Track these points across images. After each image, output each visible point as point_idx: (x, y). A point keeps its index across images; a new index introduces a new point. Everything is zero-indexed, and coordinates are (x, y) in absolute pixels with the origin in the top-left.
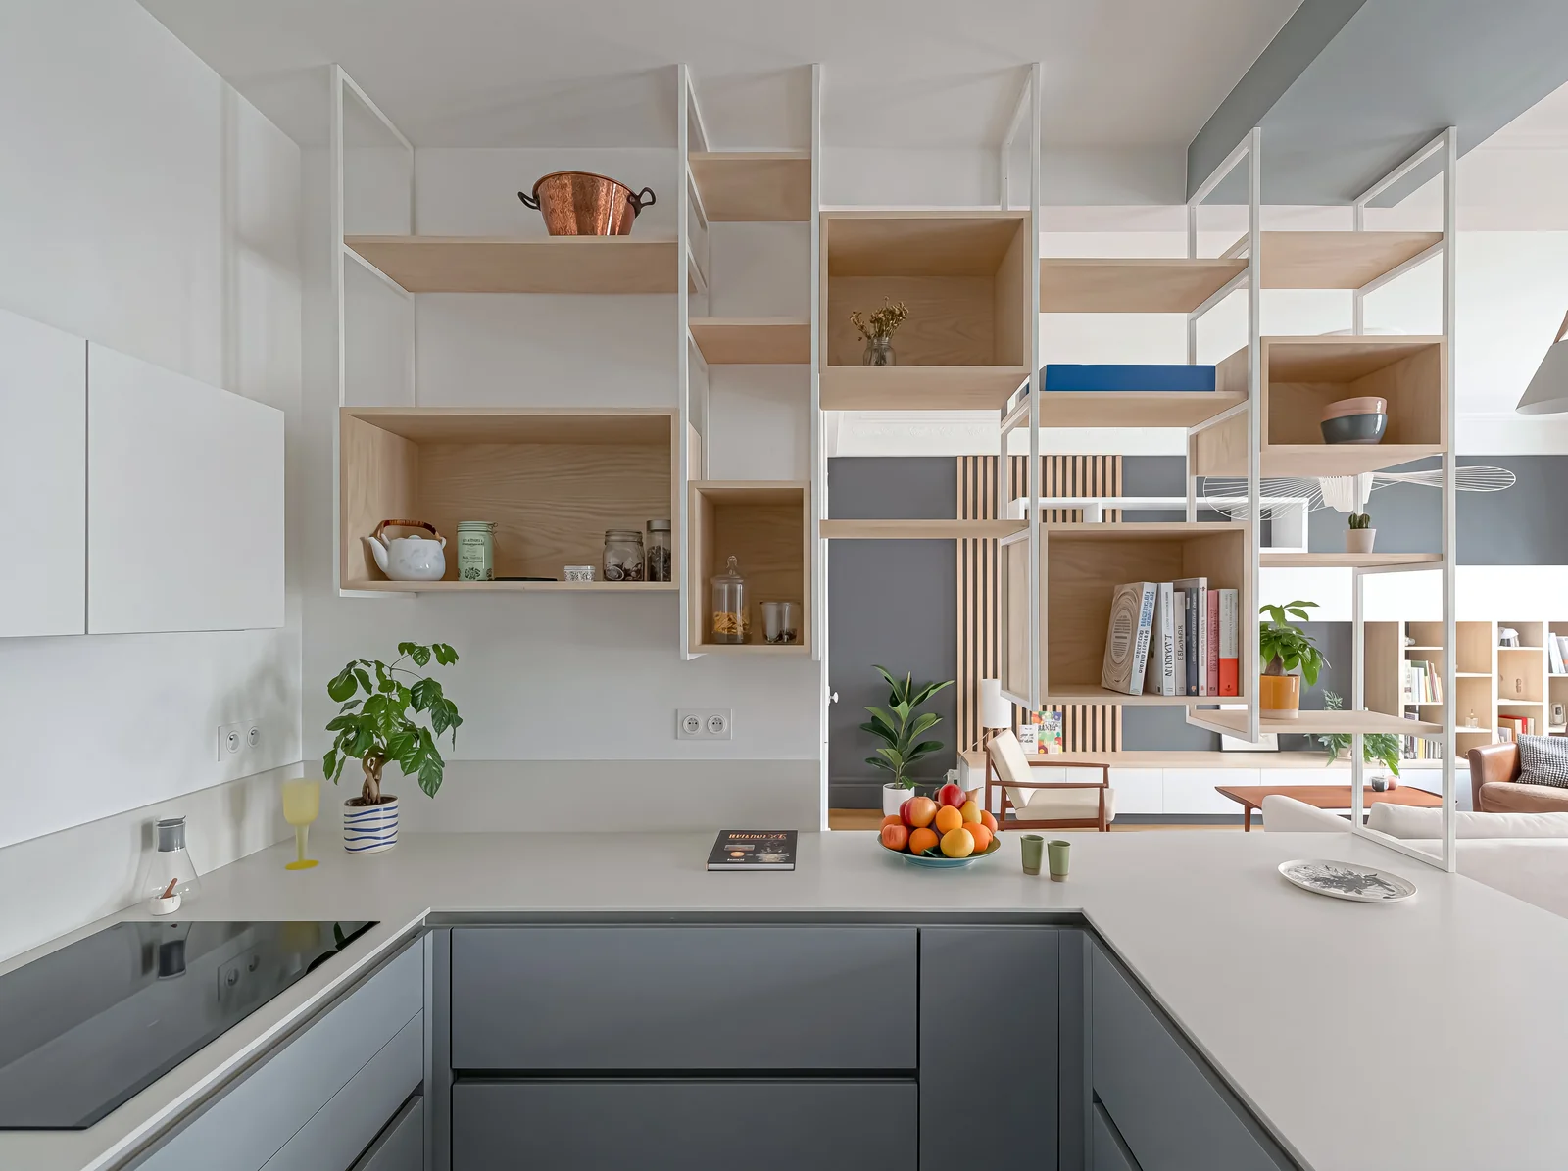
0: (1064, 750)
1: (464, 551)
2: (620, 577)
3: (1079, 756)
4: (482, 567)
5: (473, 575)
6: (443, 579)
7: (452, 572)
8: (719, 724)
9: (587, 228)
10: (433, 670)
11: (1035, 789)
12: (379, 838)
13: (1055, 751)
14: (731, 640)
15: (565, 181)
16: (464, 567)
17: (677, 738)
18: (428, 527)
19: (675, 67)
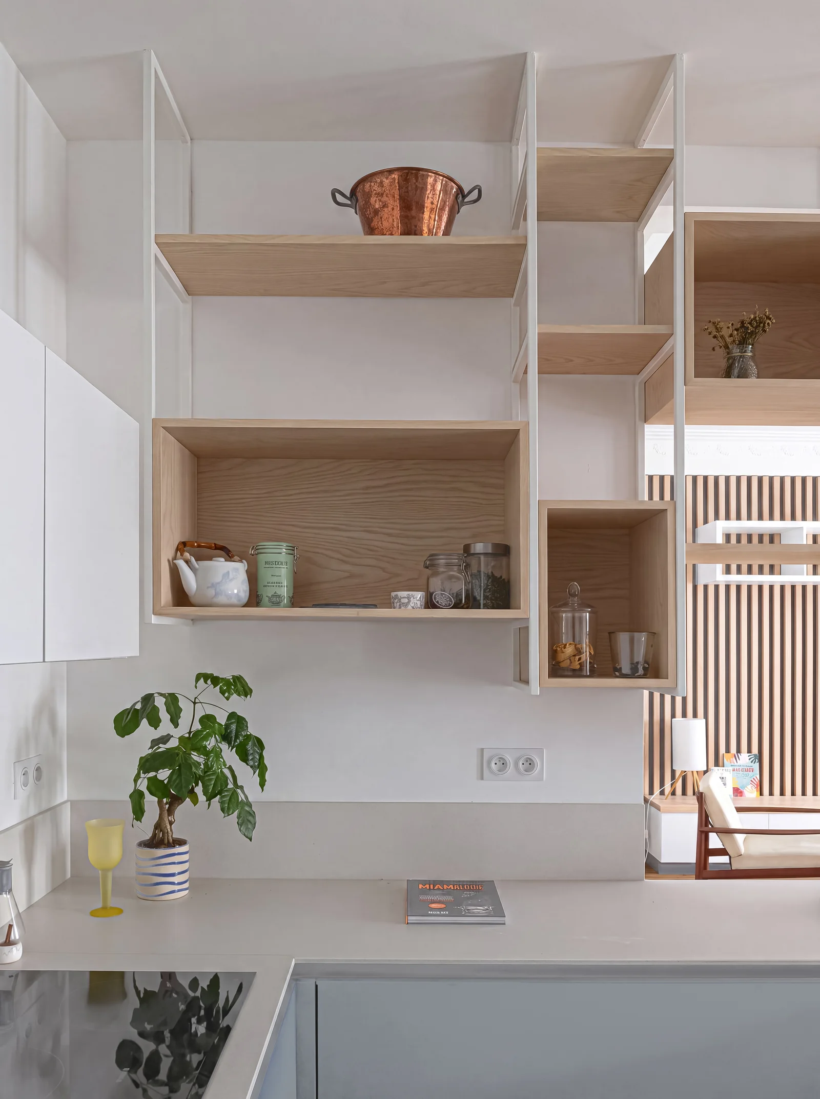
0: (761, 794)
1: (265, 575)
2: (449, 605)
3: (776, 801)
4: (284, 592)
5: (276, 602)
6: (245, 606)
7: (254, 599)
8: (530, 763)
9: (410, 227)
10: (237, 704)
11: (745, 835)
12: (173, 883)
13: (751, 796)
14: (577, 673)
15: (395, 176)
16: (266, 593)
17: (482, 779)
18: (222, 548)
19: (525, 55)
